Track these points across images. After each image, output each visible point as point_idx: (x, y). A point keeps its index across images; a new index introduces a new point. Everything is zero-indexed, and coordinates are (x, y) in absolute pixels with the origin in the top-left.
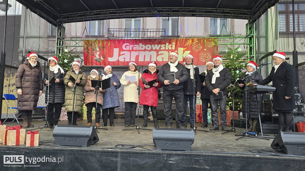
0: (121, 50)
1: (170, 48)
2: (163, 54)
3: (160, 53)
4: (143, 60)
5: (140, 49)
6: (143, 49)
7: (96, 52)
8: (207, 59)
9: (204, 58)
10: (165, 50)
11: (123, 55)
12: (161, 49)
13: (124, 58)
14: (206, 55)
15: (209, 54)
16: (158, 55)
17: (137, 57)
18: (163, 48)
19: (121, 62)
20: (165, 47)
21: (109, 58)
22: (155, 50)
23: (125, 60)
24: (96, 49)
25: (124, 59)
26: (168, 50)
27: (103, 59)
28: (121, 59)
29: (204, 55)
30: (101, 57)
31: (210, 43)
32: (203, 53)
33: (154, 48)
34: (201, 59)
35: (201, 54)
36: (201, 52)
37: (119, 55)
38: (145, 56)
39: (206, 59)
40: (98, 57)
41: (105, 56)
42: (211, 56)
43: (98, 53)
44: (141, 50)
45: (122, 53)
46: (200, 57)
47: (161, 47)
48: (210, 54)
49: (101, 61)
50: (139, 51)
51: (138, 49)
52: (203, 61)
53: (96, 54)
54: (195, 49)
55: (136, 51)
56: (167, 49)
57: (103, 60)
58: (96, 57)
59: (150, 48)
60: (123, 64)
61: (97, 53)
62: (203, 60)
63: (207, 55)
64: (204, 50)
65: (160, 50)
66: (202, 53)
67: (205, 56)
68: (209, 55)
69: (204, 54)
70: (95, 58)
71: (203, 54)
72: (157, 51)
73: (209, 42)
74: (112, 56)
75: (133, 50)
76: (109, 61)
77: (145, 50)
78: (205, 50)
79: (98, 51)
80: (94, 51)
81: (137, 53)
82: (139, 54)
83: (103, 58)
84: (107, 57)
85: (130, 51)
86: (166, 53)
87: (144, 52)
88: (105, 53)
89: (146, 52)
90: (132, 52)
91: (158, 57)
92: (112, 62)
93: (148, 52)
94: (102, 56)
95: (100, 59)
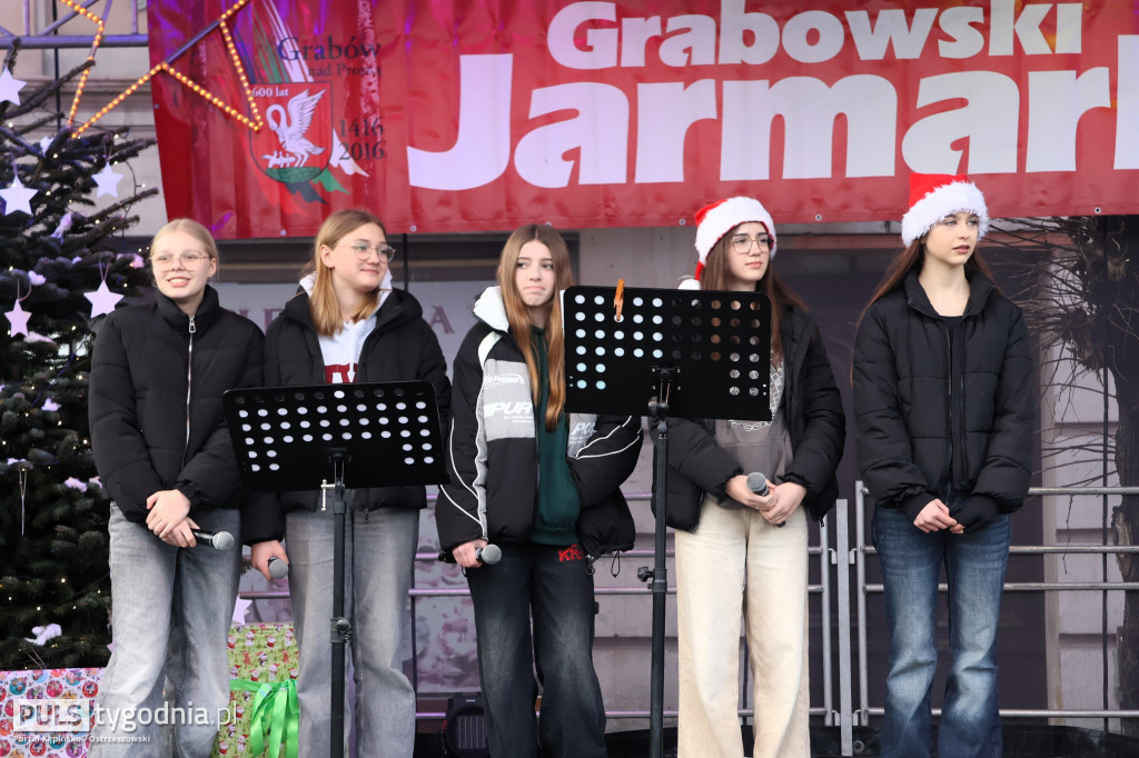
0: (537, 70)
1: (1036, 45)
2: (962, 103)
3: (931, 89)
4: (762, 172)
5: (733, 53)
6: (760, 54)
7: (283, 101)
10: (982, 62)
11: (551, 118)
12: (946, 49)
13: (573, 155)
16: (908, 115)
17: (703, 141)
18: (963, 44)
19: (542, 196)
20: (984, 28)
21: (410, 150)
23: (575, 173)
24: (282, 71)
25: (570, 164)
26: (1017, 66)
27: (350, 167)
28: (542, 167)
33: (870, 49)
37: (521, 125)
38: (778, 122)
40: (298, 147)
41: (371, 132)
43: (302, 108)
44: (743, 72)
45: (544, 100)
47: (937, 33)
49: (333, 185)
50: (722, 73)
51: (703, 57)
53: (276, 116)
55: (689, 74)
56: (1001, 48)
57: (356, 175)
58: (285, 153)
59: (829, 48)
60: (562, 209)
61: (294, 105)
65: (933, 62)
70: (274, 160)
72: (903, 74)
74: (443, 136)
75: (655, 70)
76: (414, 190)
77: (780, 67)
79: (296, 89)
80: (265, 84)
81: (698, 101)
82: (720, 113)
83: (355, 152)
84: (391, 148)
85: (626, 80)
86: (994, 91)
87: (766, 82)
88: (371, 103)
89: (787, 84)
90: (642, 87)
91: (918, 129)
92: (446, 198)
93: (814, 83)
94: (341, 136)
95: (328, 165)
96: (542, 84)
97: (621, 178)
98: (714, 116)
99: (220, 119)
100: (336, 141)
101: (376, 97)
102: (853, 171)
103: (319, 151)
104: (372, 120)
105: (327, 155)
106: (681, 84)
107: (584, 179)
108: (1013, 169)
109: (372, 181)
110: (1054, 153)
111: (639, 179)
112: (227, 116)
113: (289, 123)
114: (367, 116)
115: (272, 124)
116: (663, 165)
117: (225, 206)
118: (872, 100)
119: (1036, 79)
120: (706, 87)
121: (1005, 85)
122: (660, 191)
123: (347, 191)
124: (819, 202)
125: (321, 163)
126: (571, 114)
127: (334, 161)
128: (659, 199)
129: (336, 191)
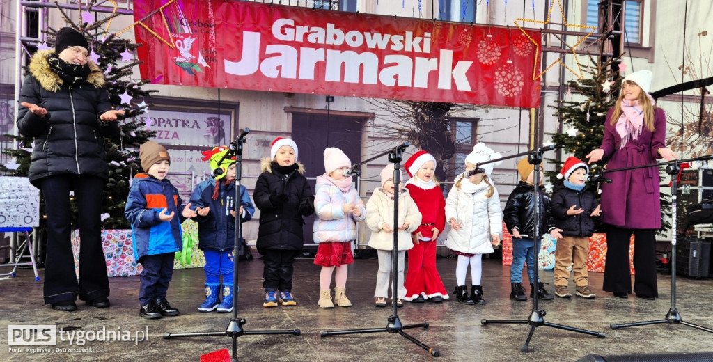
0: (268, 39)
1: (418, 49)
2: (396, 64)
3: (389, 59)
4: (337, 79)
5: (330, 41)
6: (338, 42)
7: (182, 39)
8: (513, 90)
9: (506, 85)
10: (403, 52)
11: (273, 55)
12: (393, 48)
13: (279, 68)
14: (512, 76)
15: (519, 75)
16: (381, 66)
17: (320, 67)
18: (398, 47)
19: (269, 80)
20: (404, 42)
21: (225, 61)
22: (376, 50)
23: (280, 74)
24: (182, 29)
25: (278, 71)
26: (412, 55)
27: (205, 64)
28: (269, 69)
29: (506, 76)
30: (201, 59)
31: (523, 43)
32: (504, 70)
33: (371, 45)
34: (499, 88)
35: (500, 72)
36: (500, 69)
37: (263, 57)
38: (343, 65)
39: (511, 88)
40: (186, 55)
41: (212, 53)
42: (524, 81)
43: (188, 42)
44: (333, 47)
45: (270, 49)
46: (497, 82)
47: (390, 43)
48: (522, 76)
49: (198, 69)
50: (327, 47)
51: (321, 41)
52: (504, 95)
53: (179, 44)
54: (484, 58)
55: (316, 46)
56: (408, 49)
57: (207, 67)
58: (182, 57)
59: (359, 43)
60: (275, 85)
61: (185, 41)
62: (504, 92)
63: (514, 77)
64: (506, 64)
65: (389, 51)
66: (502, 71)
67: (509, 80)
68: (519, 78)
69: (507, 73)
70: (178, 59)
71: (504, 73)
72: (380, 54)
73: (519, 42)
74: (237, 57)
75: (306, 43)
76: (227, 74)
77: (344, 47)
78: (510, 64)
79: (186, 36)
80: (176, 33)
81: (319, 55)
82: (326, 60)
83: (206, 59)
84: (219, 60)
85: (297, 45)
86: (405, 61)
87: (340, 51)
88: (212, 43)
89: (346, 52)
90: (302, 49)
91: (384, 71)
92: (237, 78)
93: (353, 53)
94: (202, 53)
95: (197, 63)
96: (270, 43)
97: (294, 77)
98: (324, 60)
99: (158, 42)
100: (200, 55)
101: (214, 42)
102: (365, 82)
103: (194, 58)
104: (213, 49)
105: (197, 59)
106: (314, 49)
107: (282, 76)
108: (410, 85)
109: (212, 70)
110: (421, 82)
111: (300, 77)
112: (162, 42)
113: (184, 47)
114: (211, 48)
115: (178, 47)
116: (308, 74)
117: (160, 73)
118: (371, 60)
119: (417, 59)
120: (322, 50)
121: (408, 60)
122: (306, 82)
123: (203, 72)
124: (354, 90)
125: (194, 62)
126: (278, 54)
127: (199, 62)
128: (306, 85)
129: (200, 72)
